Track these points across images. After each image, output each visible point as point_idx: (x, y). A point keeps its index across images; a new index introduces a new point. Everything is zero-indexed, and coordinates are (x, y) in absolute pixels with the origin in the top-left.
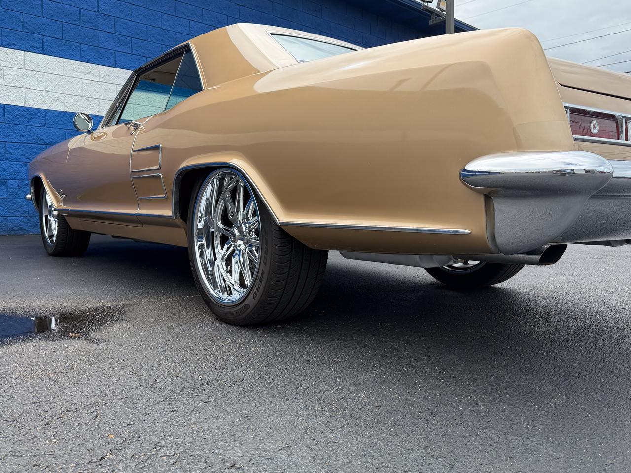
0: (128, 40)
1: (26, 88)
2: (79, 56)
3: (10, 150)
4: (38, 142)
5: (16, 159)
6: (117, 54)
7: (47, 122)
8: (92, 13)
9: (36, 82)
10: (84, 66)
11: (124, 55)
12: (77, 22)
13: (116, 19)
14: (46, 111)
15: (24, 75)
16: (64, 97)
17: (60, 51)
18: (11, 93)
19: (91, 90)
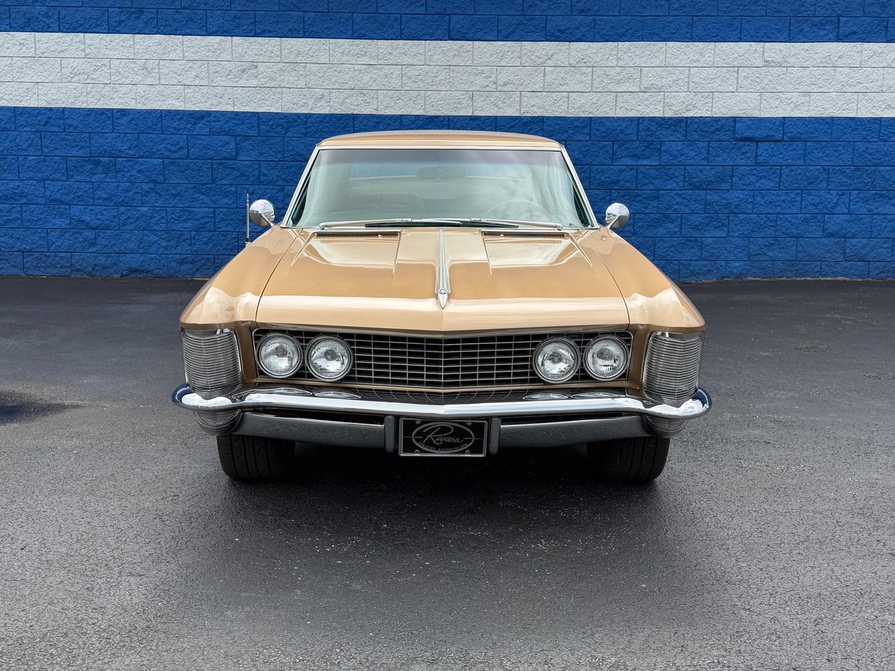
1: (284, 87)
2: (351, 32)
3: (265, 171)
4: (298, 158)
5: (270, 183)
6: (403, 19)
7: (309, 130)
9: (296, 78)
10: (357, 45)
11: (414, 18)
14: (308, 116)
15: (281, 70)
16: (330, 94)
17: (326, 29)
18: (266, 97)
19: (366, 78)
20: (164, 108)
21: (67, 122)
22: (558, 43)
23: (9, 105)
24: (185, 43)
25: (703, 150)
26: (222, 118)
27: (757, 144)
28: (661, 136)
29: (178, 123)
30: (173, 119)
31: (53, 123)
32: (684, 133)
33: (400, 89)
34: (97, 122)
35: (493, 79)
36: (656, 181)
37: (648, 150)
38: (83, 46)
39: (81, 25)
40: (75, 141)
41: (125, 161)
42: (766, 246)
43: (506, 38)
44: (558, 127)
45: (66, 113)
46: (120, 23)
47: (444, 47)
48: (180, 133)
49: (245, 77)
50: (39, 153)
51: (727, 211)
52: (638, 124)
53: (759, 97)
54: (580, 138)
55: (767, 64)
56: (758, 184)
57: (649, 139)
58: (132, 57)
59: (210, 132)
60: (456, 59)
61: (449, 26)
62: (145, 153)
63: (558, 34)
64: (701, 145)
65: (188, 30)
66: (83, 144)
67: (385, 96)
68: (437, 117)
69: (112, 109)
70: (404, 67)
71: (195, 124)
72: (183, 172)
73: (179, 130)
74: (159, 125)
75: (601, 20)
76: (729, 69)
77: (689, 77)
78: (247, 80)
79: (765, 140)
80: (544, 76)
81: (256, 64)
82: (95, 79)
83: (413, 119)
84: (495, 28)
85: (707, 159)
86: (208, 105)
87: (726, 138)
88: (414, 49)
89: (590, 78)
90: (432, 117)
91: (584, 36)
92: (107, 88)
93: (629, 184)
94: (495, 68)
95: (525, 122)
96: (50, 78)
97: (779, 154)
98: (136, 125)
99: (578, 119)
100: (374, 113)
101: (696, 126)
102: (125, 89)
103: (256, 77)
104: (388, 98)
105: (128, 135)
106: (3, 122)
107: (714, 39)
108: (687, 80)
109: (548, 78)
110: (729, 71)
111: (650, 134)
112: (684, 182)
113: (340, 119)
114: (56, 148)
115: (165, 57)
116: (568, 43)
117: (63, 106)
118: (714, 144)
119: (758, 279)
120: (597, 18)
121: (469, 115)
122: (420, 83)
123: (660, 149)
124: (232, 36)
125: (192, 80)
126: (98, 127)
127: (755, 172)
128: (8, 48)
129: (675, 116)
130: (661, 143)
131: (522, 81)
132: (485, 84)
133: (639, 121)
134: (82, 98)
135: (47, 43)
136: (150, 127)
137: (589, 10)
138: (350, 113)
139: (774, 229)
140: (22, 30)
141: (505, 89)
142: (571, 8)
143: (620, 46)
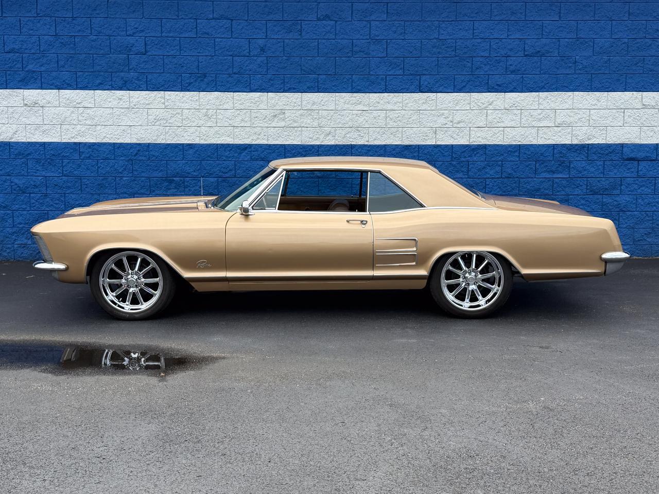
0: (399, 61)
1: (303, 127)
6: (387, 79)
8: (364, 41)
9: (312, 120)
10: (355, 97)
11: (395, 78)
12: (349, 55)
13: (389, 41)
15: (301, 115)
16: (335, 131)
17: (333, 86)
18: (291, 133)
19: (361, 119)
20: (219, 142)
21: (151, 153)
22: (496, 93)
23: (110, 142)
24: (235, 97)
25: (600, 167)
26: (260, 149)
27: (638, 163)
28: (570, 157)
29: (228, 153)
30: (225, 150)
31: (141, 154)
32: (586, 155)
33: (385, 126)
34: (173, 153)
35: (450, 119)
36: (567, 189)
37: (561, 167)
38: (163, 101)
39: (163, 86)
40: (156, 166)
41: (191, 180)
42: (645, 234)
43: (460, 91)
44: (497, 152)
45: (150, 147)
46: (190, 84)
47: (416, 97)
48: (230, 159)
49: (276, 120)
50: (131, 175)
51: (618, 210)
52: (554, 148)
53: (640, 130)
54: (512, 159)
55: (645, 106)
56: (639, 191)
57: (562, 159)
58: (198, 107)
59: (251, 158)
60: (424, 105)
61: (420, 83)
62: (205, 174)
63: (497, 87)
64: (599, 163)
65: (237, 89)
66: (162, 168)
67: (374, 132)
68: (410, 146)
69: (183, 144)
70: (387, 111)
71: (240, 153)
72: (231, 187)
73: (230, 157)
74: (216, 154)
75: (527, 77)
76: (618, 110)
77: (590, 116)
78: (277, 122)
79: (643, 160)
80: (487, 116)
81: (283, 111)
82: (172, 123)
83: (394, 147)
84: (452, 84)
85: (603, 173)
86: (250, 140)
87: (616, 158)
88: (395, 100)
89: (519, 117)
90: (407, 146)
91: (515, 88)
92: (180, 129)
93: (547, 192)
94: (452, 111)
95: (473, 149)
96: (140, 123)
97: (654, 169)
98: (199, 155)
99: (510, 146)
100: (366, 144)
101: (595, 150)
102: (193, 129)
103: (283, 120)
104: (376, 133)
105: (193, 162)
106: (106, 154)
107: (607, 90)
108: (588, 118)
109: (489, 118)
110: (618, 112)
111: (562, 156)
112: (587, 189)
113: (342, 148)
114: (143, 172)
115: (221, 107)
116: (503, 93)
117: (149, 142)
118: (608, 163)
119: (641, 258)
120: (524, 76)
121: (433, 144)
122: (399, 122)
123: (570, 166)
124: (268, 92)
125: (239, 123)
126: (172, 157)
127: (637, 182)
128: (110, 102)
129: (580, 143)
130: (570, 162)
131: (471, 120)
132: (445, 122)
133: (554, 147)
134: (162, 137)
135: (138, 98)
136: (209, 156)
137: (519, 70)
138: (349, 144)
139: (651, 222)
140: (121, 89)
141: (459, 126)
142: (506, 69)
143: (540, 95)
